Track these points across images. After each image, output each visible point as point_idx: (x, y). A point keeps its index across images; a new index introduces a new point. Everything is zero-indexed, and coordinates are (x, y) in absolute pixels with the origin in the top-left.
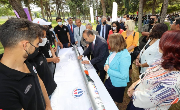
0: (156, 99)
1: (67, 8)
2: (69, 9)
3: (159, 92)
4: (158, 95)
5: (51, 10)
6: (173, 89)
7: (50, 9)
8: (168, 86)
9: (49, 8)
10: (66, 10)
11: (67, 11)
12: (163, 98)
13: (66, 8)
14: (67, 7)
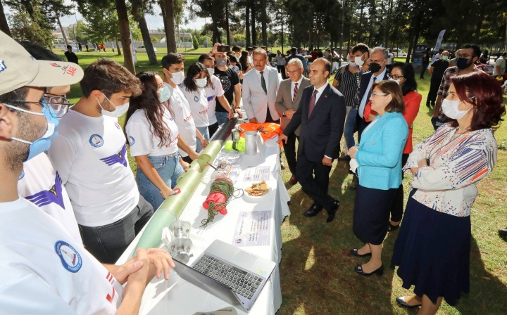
0: (455, 169)
1: (280, 20)
2: (287, 22)
3: (462, 159)
4: (459, 163)
5: (231, 26)
6: (484, 151)
7: (230, 22)
8: (477, 147)
9: (227, 20)
10: (276, 25)
11: (279, 27)
12: (467, 167)
13: (277, 18)
14: (280, 15)
